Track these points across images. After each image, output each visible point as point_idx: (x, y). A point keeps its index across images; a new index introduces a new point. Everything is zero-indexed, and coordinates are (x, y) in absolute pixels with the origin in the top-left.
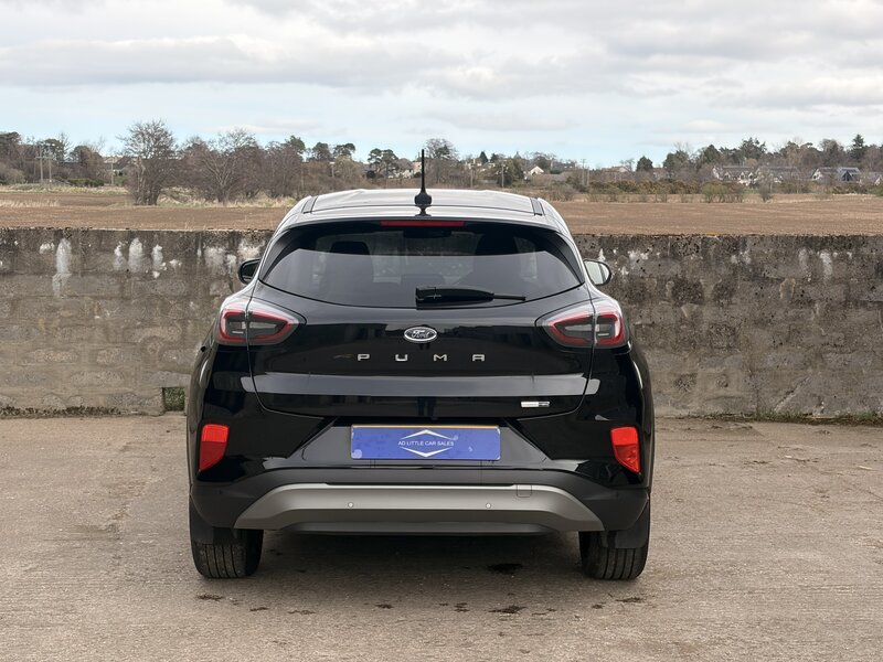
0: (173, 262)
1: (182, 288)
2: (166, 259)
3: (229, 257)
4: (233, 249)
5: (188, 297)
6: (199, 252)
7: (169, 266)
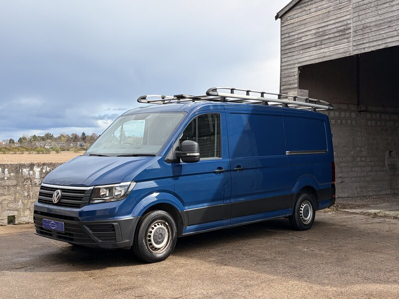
0: (12, 174)
1: (15, 182)
2: (9, 173)
3: (31, 172)
4: (32, 169)
5: (16, 185)
6: (21, 171)
7: (10, 175)
